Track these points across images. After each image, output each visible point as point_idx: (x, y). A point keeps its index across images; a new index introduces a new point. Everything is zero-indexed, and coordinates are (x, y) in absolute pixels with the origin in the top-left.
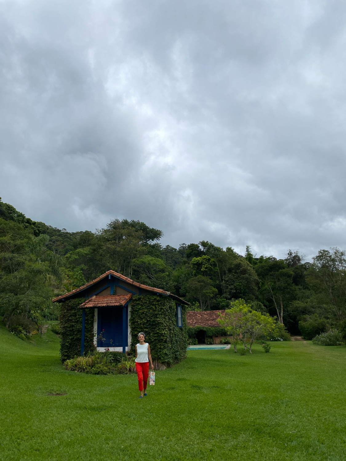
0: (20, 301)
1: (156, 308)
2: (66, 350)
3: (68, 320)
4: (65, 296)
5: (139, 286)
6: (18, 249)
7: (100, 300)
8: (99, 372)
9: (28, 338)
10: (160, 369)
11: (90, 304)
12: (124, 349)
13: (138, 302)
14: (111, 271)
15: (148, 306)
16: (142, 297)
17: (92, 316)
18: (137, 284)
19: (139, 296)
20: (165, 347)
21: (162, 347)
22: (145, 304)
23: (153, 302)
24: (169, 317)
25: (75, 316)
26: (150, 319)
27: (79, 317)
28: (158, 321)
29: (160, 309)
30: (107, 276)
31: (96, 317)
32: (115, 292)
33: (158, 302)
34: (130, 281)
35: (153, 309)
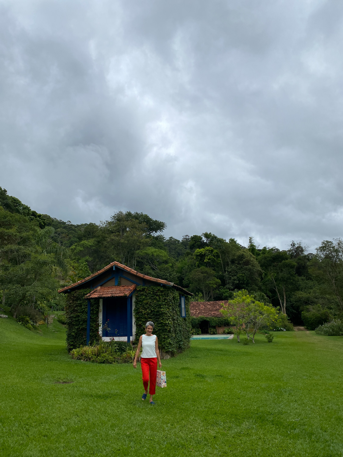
0: (27, 292)
1: (160, 298)
2: (72, 340)
3: (74, 310)
4: (71, 287)
5: (142, 277)
6: (24, 241)
7: (105, 291)
8: (105, 361)
9: (35, 328)
10: (164, 358)
11: (95, 295)
12: (129, 339)
13: (142, 293)
14: (115, 262)
15: (152, 297)
16: (146, 288)
17: (97, 306)
18: (141, 275)
20: (169, 336)
21: (166, 337)
22: (149, 295)
23: (156, 292)
24: (173, 307)
25: (81, 306)
26: (153, 310)
27: (84, 307)
28: (162, 311)
29: (164, 299)
30: (112, 268)
31: (101, 308)
32: (119, 283)
33: (162, 292)
34: (134, 272)
35: (157, 299)
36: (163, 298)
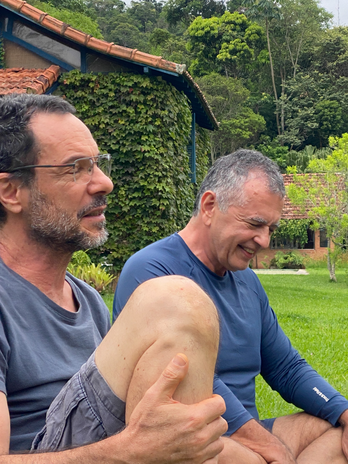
1: (138, 113)
5: (83, 40)
13: (79, 94)
15: (112, 107)
18: (80, 34)
20: (163, 229)
21: (155, 230)
22: (103, 100)
23: (128, 94)
24: (177, 144)
26: (117, 147)
28: (145, 152)
29: (152, 117)
32: (2, 58)
33: (145, 95)
34: (55, 24)
35: (128, 116)
36: (150, 113)
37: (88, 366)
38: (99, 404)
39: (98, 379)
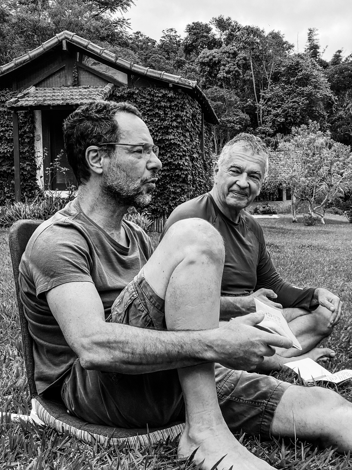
1: (166, 114)
5: (129, 66)
7: (47, 95)
11: (27, 100)
14: (66, 31)
15: (148, 111)
16: (137, 91)
17: (30, 128)
18: (126, 63)
19: (129, 90)
20: (184, 190)
21: (179, 190)
23: (159, 102)
24: (192, 134)
28: (171, 140)
30: (60, 43)
31: (39, 132)
32: (76, 79)
33: (171, 102)
34: (110, 56)
35: (160, 116)
36: (174, 114)
37: (139, 277)
38: (147, 301)
39: (146, 285)
